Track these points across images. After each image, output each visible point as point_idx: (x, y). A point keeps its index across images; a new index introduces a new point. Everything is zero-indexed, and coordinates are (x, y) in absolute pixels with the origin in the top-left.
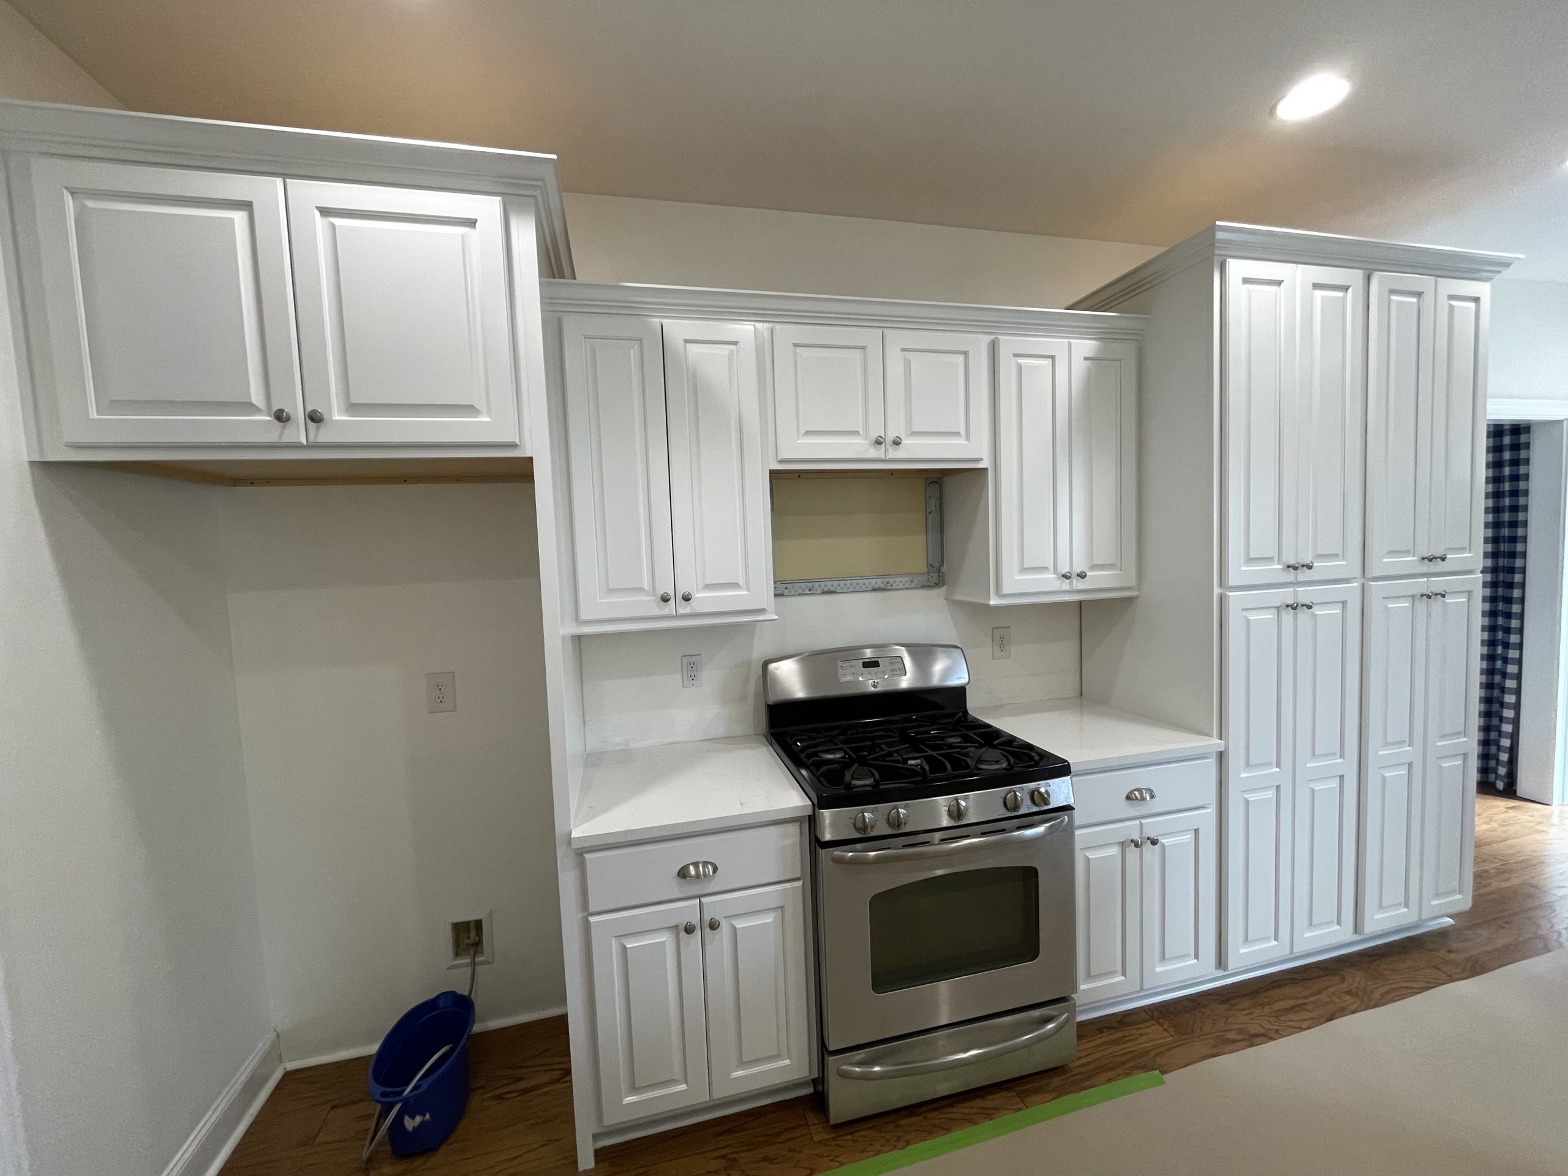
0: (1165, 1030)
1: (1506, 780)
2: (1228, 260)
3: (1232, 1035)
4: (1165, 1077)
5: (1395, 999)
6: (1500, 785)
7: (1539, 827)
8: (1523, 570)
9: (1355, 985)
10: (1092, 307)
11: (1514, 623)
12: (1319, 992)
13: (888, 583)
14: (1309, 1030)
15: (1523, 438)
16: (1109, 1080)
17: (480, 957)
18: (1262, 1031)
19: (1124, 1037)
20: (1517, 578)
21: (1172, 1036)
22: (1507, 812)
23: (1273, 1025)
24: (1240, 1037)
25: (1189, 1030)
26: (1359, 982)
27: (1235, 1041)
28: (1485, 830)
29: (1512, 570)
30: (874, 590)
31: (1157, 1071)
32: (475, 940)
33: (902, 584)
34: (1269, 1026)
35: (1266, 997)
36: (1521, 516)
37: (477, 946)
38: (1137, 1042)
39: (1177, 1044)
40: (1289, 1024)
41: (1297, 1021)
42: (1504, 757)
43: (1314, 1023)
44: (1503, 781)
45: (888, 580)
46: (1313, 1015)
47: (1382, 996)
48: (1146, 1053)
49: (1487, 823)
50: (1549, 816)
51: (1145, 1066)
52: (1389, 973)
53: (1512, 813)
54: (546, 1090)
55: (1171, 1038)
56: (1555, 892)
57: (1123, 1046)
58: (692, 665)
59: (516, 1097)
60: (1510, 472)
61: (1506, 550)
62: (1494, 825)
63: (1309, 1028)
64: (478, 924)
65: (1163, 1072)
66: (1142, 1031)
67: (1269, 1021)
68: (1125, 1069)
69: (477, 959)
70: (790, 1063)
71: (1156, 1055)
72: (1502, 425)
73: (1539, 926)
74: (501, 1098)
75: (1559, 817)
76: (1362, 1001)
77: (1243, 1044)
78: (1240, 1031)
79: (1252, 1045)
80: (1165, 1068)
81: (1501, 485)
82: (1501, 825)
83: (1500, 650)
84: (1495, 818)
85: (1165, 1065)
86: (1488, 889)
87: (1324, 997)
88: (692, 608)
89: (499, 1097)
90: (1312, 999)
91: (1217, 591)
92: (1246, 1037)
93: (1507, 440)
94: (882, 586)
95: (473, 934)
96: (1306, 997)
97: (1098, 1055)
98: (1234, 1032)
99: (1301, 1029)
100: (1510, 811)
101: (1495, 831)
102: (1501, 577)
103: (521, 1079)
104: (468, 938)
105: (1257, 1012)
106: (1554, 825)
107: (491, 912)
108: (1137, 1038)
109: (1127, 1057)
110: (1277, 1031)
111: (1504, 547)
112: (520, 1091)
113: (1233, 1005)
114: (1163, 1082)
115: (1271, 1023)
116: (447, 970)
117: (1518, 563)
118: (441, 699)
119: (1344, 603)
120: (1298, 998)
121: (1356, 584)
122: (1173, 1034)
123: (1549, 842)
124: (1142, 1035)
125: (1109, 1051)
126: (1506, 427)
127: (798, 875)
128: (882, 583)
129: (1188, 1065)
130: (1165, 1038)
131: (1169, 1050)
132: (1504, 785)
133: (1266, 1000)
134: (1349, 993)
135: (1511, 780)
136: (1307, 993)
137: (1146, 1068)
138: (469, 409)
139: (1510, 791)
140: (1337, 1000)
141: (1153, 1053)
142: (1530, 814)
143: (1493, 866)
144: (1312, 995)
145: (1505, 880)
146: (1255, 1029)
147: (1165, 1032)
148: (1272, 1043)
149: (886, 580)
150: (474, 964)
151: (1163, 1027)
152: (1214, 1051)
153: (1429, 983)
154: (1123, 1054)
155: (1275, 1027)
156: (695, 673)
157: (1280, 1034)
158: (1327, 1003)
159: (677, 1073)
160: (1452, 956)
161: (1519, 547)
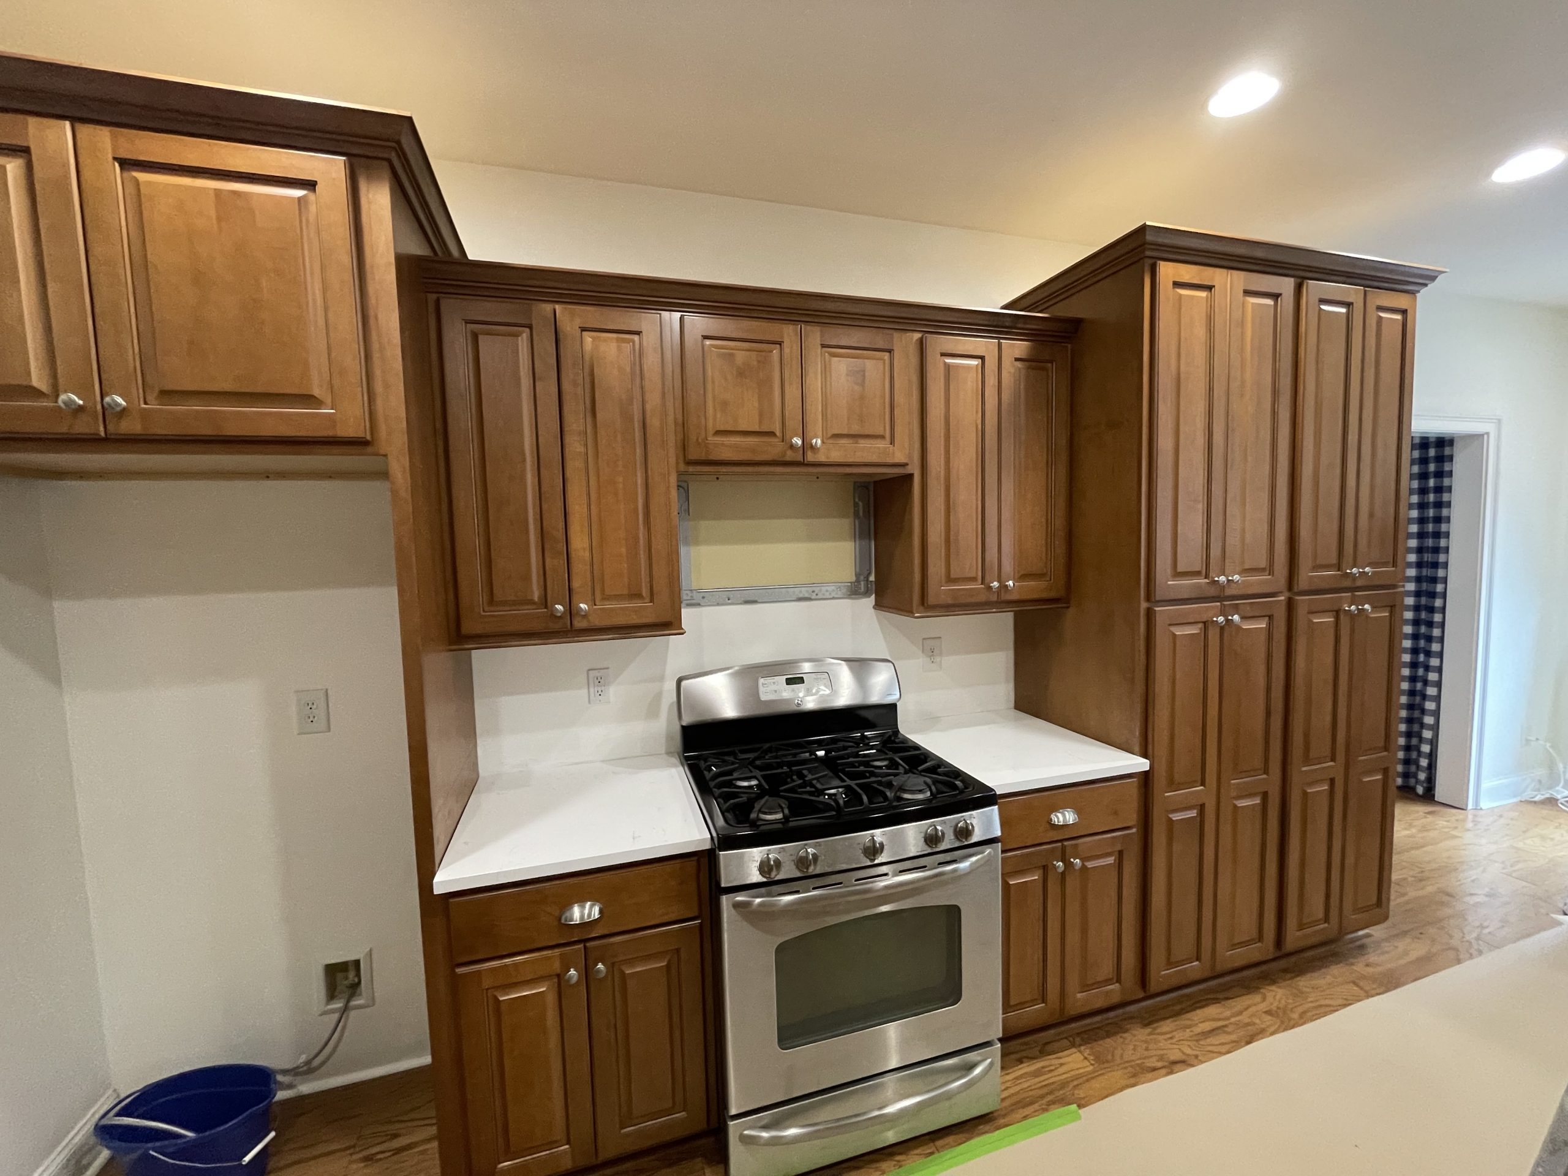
0: (1086, 1058)
1: (1425, 785)
2: (1158, 262)
3: (1153, 1063)
4: (1081, 1111)
5: (1315, 1017)
6: (1420, 790)
7: (1455, 833)
8: (1445, 580)
9: (1276, 1004)
10: (1028, 307)
11: (1436, 632)
12: (1240, 1013)
13: (813, 592)
14: (1230, 1055)
15: (1447, 451)
16: (1025, 1118)
17: (358, 1000)
18: (1184, 1058)
19: (1043, 1067)
20: (1439, 588)
21: (1092, 1065)
22: (1425, 817)
23: (1194, 1050)
24: (1159, 1064)
25: (1110, 1057)
26: (1279, 1001)
27: (1154, 1069)
28: (1405, 836)
29: (1434, 580)
30: (800, 599)
31: (1075, 1105)
32: (354, 980)
33: (828, 593)
34: (1188, 1051)
35: (1189, 1019)
36: (1444, 527)
37: (354, 988)
38: (1055, 1073)
39: (1096, 1074)
40: (1210, 1048)
41: (1217, 1045)
42: (1424, 762)
43: (1232, 1047)
44: (1422, 786)
45: (814, 589)
46: (1233, 1037)
47: (1302, 1015)
48: (1064, 1085)
49: (1406, 829)
50: (1464, 820)
51: (1063, 1099)
52: (1308, 990)
53: (1430, 818)
54: (421, 1148)
55: (1091, 1068)
56: (1467, 899)
57: (1042, 1078)
58: (599, 679)
59: (390, 1156)
60: (1435, 483)
61: (1430, 560)
62: (1414, 830)
63: (1229, 1052)
64: (357, 963)
65: (1080, 1106)
66: (1061, 1061)
67: (1189, 1046)
68: (1042, 1105)
69: (353, 1003)
70: (686, 1116)
71: (1075, 1087)
72: (1427, 438)
73: (1451, 937)
74: (371, 1159)
75: (1473, 821)
76: (1282, 1022)
77: (1164, 1071)
78: (1161, 1058)
79: (1171, 1073)
80: (1083, 1102)
81: (1426, 496)
82: (1420, 831)
83: (1422, 658)
84: (1415, 824)
85: (1084, 1098)
86: (1406, 898)
87: (1244, 1018)
88: (589, 621)
89: (368, 1159)
90: (1233, 1020)
91: (1144, 605)
92: (1166, 1064)
93: (1432, 452)
94: (807, 595)
95: (351, 975)
96: (1227, 1019)
97: (1017, 1088)
98: (1154, 1059)
99: (1221, 1054)
100: (1428, 816)
101: (1415, 837)
102: (1424, 586)
103: (395, 1136)
104: (347, 978)
105: (1178, 1035)
106: (1468, 830)
107: (371, 950)
108: (1056, 1069)
109: (1045, 1090)
110: (1196, 1057)
111: (1428, 557)
112: (393, 1150)
113: (1155, 1029)
114: (1080, 1118)
115: (1191, 1048)
116: (321, 1015)
117: (1441, 573)
118: (311, 719)
119: (1270, 617)
120: (1220, 1020)
121: (1282, 598)
122: (1093, 1062)
123: (1464, 847)
124: (1062, 1065)
125: (1028, 1084)
126: (1431, 440)
127: (696, 914)
128: (807, 591)
129: (1106, 1097)
130: (1084, 1068)
131: (1087, 1081)
132: (1424, 789)
133: (1189, 1022)
134: (1268, 1012)
135: (1429, 785)
136: (1228, 1013)
137: (1064, 1102)
138: (308, 400)
139: (1429, 796)
140: (1257, 1021)
141: (1071, 1085)
142: (1447, 819)
143: (1411, 873)
144: (1233, 1015)
145: (1422, 889)
146: (1175, 1055)
147: (1086, 1061)
148: (1191, 1070)
149: (811, 589)
150: (346, 1009)
151: (1083, 1055)
152: (1133, 1080)
153: (1346, 999)
154: (1042, 1087)
155: (1195, 1053)
156: (603, 688)
157: (1200, 1060)
158: (1248, 1024)
159: (559, 1132)
160: (1370, 970)
161: (1442, 558)
